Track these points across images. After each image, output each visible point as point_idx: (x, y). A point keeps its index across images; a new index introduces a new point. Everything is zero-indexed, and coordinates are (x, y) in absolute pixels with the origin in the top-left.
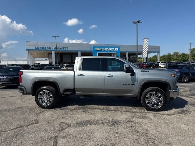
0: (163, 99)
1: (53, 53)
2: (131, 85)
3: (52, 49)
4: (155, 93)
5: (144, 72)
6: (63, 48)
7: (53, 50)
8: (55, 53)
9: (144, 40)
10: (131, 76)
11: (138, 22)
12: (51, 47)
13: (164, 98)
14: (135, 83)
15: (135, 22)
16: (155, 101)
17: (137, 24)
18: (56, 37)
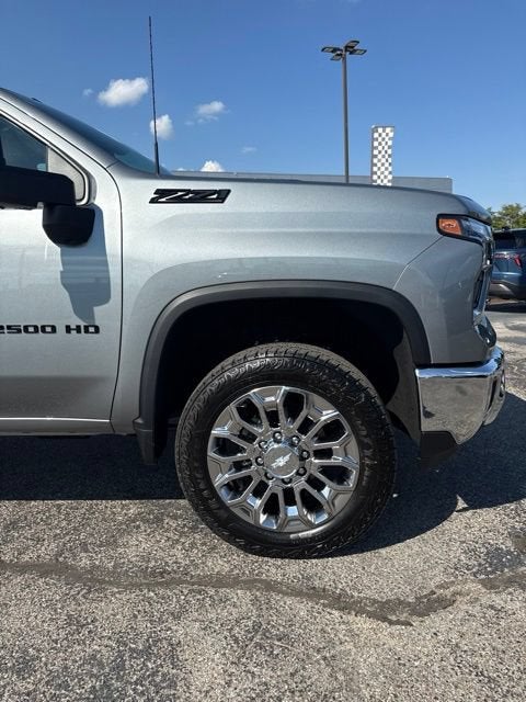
0: (353, 446)
2: (61, 329)
4: (289, 398)
5: (180, 200)
9: (376, 135)
10: (57, 249)
11: (350, 49)
13: (362, 446)
14: (101, 314)
15: (334, 50)
16: (288, 466)
17: (344, 59)
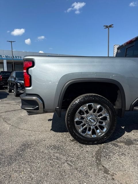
1: (5, 62)
3: (3, 58)
6: (16, 57)
7: (5, 59)
8: (7, 63)
12: (3, 56)
18: (11, 42)
